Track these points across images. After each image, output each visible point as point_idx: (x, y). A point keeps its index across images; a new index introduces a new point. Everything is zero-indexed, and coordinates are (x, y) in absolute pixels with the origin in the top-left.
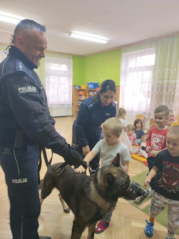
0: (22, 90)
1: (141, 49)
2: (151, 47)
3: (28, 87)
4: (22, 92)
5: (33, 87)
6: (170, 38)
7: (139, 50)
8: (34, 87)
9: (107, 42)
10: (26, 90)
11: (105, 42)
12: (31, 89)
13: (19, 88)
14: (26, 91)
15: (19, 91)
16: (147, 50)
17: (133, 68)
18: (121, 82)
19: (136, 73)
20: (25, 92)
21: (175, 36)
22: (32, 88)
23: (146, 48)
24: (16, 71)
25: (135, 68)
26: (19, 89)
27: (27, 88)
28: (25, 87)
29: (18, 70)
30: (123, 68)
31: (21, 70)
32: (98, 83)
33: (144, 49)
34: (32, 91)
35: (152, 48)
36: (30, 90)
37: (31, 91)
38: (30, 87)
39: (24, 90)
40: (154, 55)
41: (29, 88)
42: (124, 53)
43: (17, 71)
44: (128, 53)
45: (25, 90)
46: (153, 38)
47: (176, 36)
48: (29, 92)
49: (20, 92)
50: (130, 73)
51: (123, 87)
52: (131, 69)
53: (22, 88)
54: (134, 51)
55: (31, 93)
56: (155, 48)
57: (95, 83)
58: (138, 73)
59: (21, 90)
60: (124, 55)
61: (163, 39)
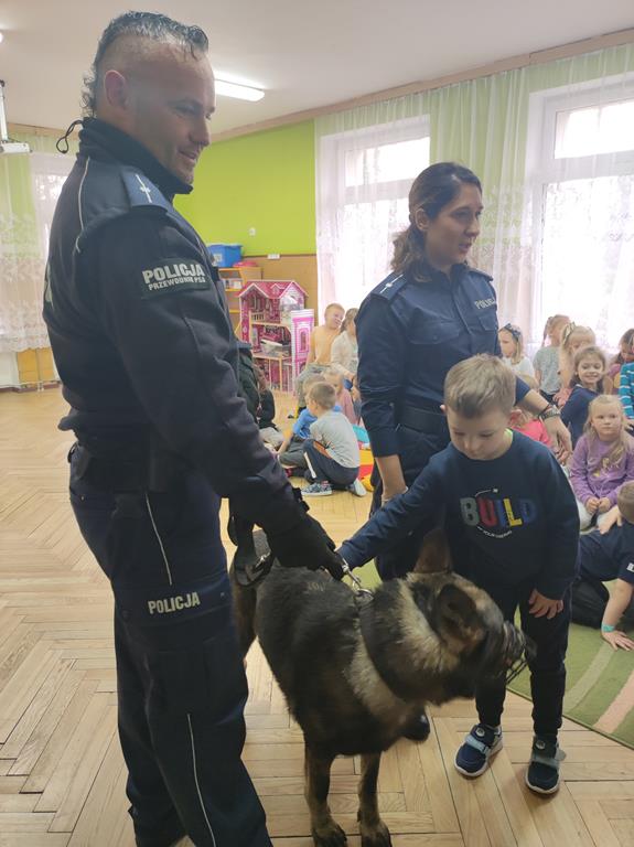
0: (158, 279)
1: (382, 120)
2: (415, 114)
3: (175, 266)
4: (156, 286)
5: (192, 266)
6: (474, 82)
7: (374, 124)
8: (198, 266)
9: (261, 95)
10: (169, 276)
11: (257, 96)
12: (188, 273)
13: (145, 273)
14: (171, 282)
15: (147, 281)
16: (399, 123)
17: (357, 191)
18: (319, 241)
19: (369, 205)
20: (165, 285)
21: (489, 76)
22: (190, 269)
23: (397, 119)
24: (133, 205)
25: (365, 188)
26: (147, 275)
27: (173, 272)
28: (167, 268)
29: (137, 202)
30: (323, 188)
31: (150, 201)
32: (239, 248)
33: (390, 121)
34: (191, 280)
35: (417, 118)
36: (182, 276)
37: (186, 280)
38: (182, 265)
39: (164, 277)
40: (426, 142)
41: (181, 268)
42: (324, 135)
43: (134, 207)
44: (339, 135)
45: (167, 279)
46: (419, 83)
47: (493, 78)
48: (181, 284)
49: (150, 287)
50: (349, 208)
51: (330, 255)
52: (350, 191)
53: (156, 270)
54: (358, 127)
55: (187, 288)
56: (426, 118)
57: (230, 248)
58: (374, 206)
59: (153, 280)
60: (325, 142)
61: (454, 85)
